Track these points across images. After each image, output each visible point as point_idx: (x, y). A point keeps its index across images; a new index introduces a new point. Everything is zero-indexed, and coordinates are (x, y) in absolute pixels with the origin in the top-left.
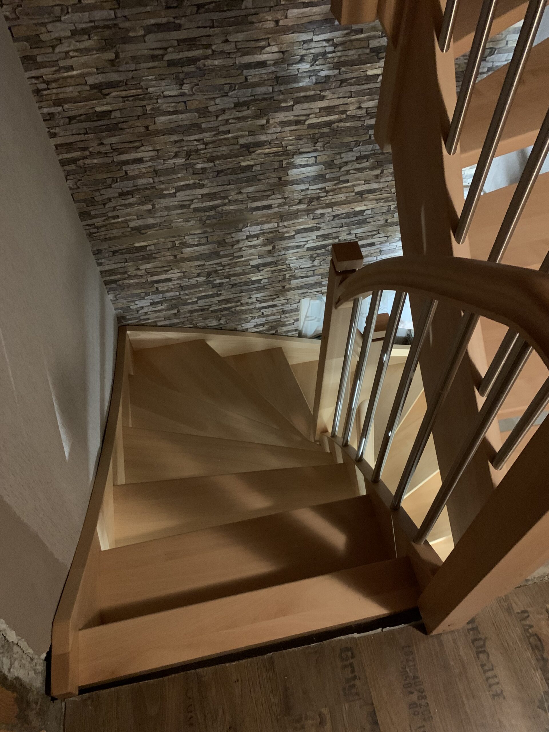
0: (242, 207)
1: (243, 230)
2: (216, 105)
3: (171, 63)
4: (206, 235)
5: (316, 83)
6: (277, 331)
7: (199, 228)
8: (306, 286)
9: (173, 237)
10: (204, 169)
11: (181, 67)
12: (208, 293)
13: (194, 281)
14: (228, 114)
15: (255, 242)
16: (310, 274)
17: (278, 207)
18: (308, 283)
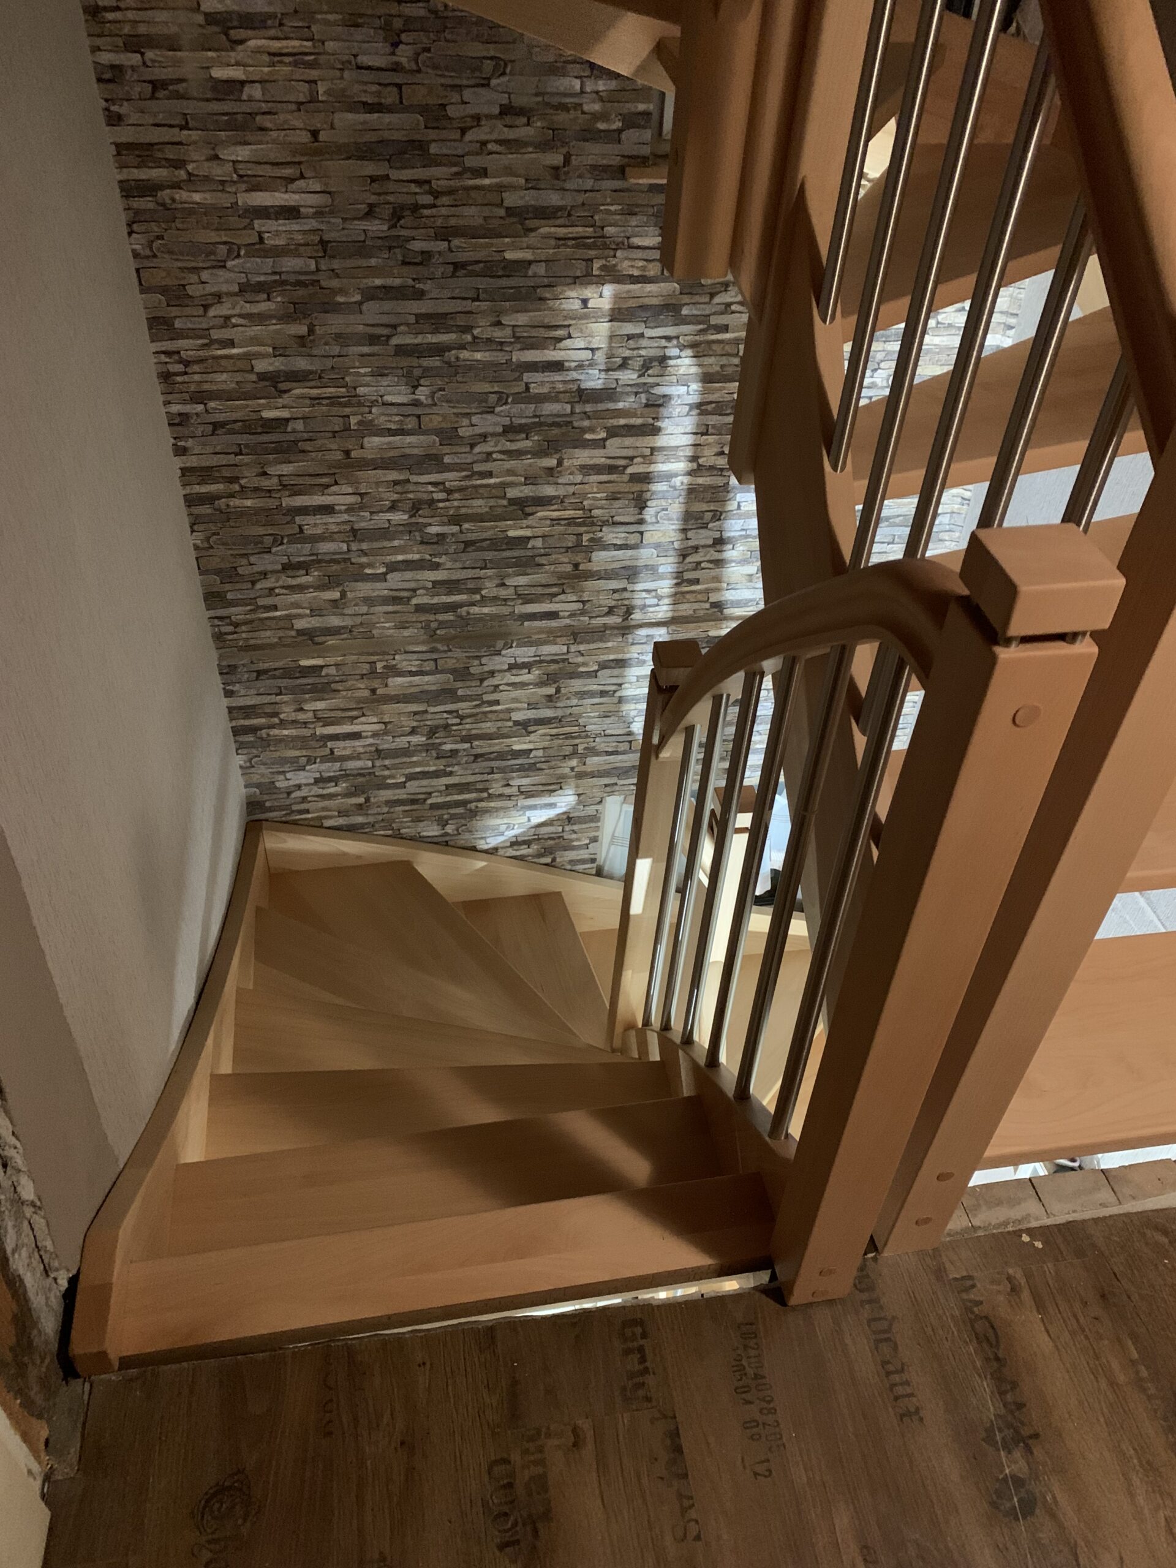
0: (505, 610)
1: (503, 652)
2: (472, 425)
3: (401, 351)
4: (434, 656)
5: (647, 406)
6: (554, 860)
7: (423, 643)
8: (614, 771)
9: (372, 654)
10: (441, 537)
11: (418, 357)
12: (426, 769)
13: (402, 742)
14: (492, 444)
15: (526, 677)
16: (622, 749)
17: (570, 616)
18: (618, 765)
